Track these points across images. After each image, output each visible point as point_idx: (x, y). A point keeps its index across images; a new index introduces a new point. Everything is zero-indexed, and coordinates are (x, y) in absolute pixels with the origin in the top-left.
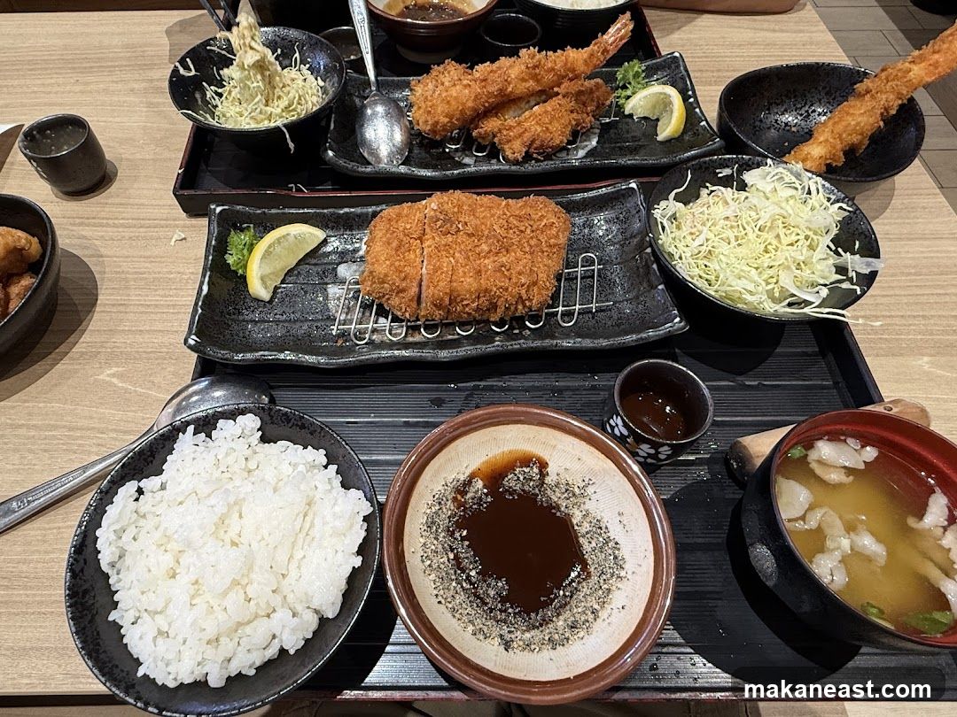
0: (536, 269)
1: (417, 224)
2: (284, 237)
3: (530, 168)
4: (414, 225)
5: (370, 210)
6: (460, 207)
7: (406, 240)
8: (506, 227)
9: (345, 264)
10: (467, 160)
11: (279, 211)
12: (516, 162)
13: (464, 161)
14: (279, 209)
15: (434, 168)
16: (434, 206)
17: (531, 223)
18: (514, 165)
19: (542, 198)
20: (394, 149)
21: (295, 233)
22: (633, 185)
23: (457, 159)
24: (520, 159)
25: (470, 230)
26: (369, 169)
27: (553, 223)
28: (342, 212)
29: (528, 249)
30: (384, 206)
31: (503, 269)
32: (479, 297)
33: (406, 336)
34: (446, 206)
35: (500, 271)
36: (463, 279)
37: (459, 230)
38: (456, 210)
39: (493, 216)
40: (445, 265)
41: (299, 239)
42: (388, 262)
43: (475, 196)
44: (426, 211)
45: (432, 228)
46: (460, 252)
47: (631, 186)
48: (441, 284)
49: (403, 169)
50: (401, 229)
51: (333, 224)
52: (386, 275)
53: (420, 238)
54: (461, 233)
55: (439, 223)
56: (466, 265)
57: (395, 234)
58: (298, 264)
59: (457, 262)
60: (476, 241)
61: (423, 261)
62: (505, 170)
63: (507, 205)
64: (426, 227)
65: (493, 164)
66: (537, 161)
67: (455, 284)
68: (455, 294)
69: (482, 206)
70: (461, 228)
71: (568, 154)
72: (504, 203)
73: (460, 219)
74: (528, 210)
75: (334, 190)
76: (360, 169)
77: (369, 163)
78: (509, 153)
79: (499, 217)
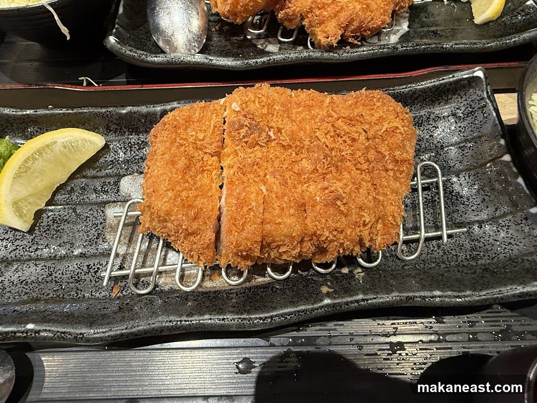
0: (381, 198)
1: (213, 132)
2: (48, 146)
3: (345, 54)
4: (209, 134)
5: (159, 108)
6: (270, 106)
7: (198, 154)
8: (332, 134)
9: (130, 177)
10: (271, 48)
11: (47, 112)
12: (330, 48)
13: (267, 49)
14: (47, 108)
15: (236, 56)
16: (236, 106)
17: (366, 127)
18: (327, 51)
19: (377, 93)
20: (190, 36)
21: (62, 140)
22: (480, 74)
23: (259, 46)
24: (335, 45)
25: (285, 139)
26: (159, 59)
27: (397, 128)
28: (124, 112)
29: (365, 166)
30: (175, 104)
31: (339, 203)
32: (302, 241)
33: (202, 280)
34: (252, 107)
35: (334, 204)
36: (279, 220)
37: (270, 140)
38: (265, 111)
39: (313, 117)
40: (253, 196)
41: (70, 147)
42: (170, 194)
43: (289, 91)
44: (225, 114)
45: (233, 138)
46: (273, 174)
47: (475, 74)
48: (248, 227)
49: (199, 58)
50: (191, 140)
51: (115, 126)
52: (168, 213)
53: (218, 154)
54: (273, 144)
55: (243, 131)
56: (284, 195)
57: (182, 149)
58: (72, 177)
59: (269, 190)
60: (294, 154)
61: (221, 187)
62: (317, 58)
63: (332, 102)
64: (225, 136)
65: (300, 52)
66: (353, 46)
67: (268, 227)
68: (269, 240)
69: (299, 105)
70: (273, 137)
71: (379, 40)
72: (328, 100)
73: (272, 124)
74: (360, 110)
75: (128, 83)
76: (149, 59)
77: (163, 52)
78: (321, 38)
79: (322, 120)
